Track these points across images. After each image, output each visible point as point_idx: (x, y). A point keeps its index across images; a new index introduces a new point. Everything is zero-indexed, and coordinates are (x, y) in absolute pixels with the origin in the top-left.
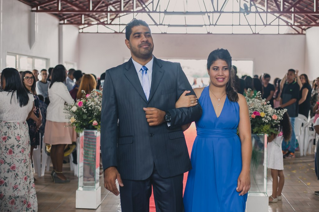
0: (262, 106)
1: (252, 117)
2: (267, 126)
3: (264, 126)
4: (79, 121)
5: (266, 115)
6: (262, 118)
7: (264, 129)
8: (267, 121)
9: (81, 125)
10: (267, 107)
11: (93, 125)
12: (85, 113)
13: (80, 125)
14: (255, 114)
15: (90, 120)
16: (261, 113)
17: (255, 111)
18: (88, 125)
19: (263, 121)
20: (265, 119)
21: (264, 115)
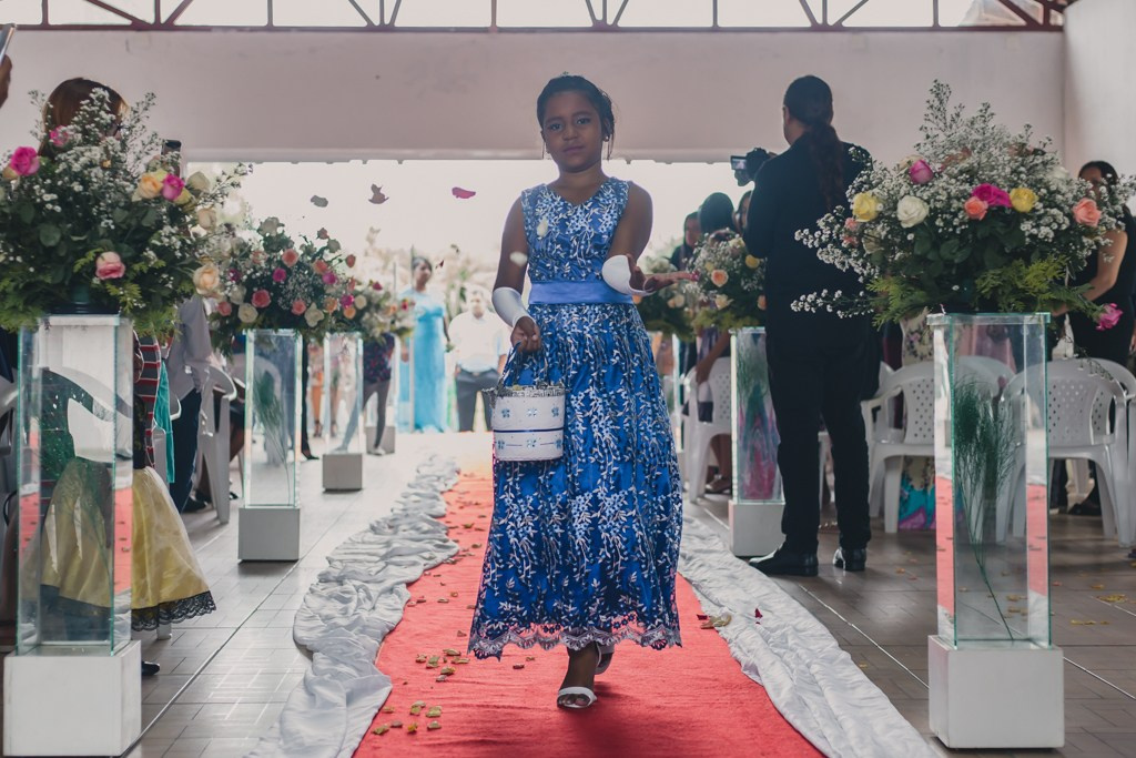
0: (1020, 159)
1: (972, 212)
2: (1045, 265)
3: (1028, 263)
4: (19, 259)
5: (1041, 200)
6: (1020, 217)
7: (1028, 277)
8: (1044, 230)
9: (28, 286)
10: (1045, 164)
11: (96, 281)
12: (53, 211)
13: (21, 286)
14: (982, 199)
15: (82, 254)
16: (1013, 191)
17: (982, 181)
18: (67, 283)
19: (1027, 234)
20: (1038, 226)
21: (1033, 199)
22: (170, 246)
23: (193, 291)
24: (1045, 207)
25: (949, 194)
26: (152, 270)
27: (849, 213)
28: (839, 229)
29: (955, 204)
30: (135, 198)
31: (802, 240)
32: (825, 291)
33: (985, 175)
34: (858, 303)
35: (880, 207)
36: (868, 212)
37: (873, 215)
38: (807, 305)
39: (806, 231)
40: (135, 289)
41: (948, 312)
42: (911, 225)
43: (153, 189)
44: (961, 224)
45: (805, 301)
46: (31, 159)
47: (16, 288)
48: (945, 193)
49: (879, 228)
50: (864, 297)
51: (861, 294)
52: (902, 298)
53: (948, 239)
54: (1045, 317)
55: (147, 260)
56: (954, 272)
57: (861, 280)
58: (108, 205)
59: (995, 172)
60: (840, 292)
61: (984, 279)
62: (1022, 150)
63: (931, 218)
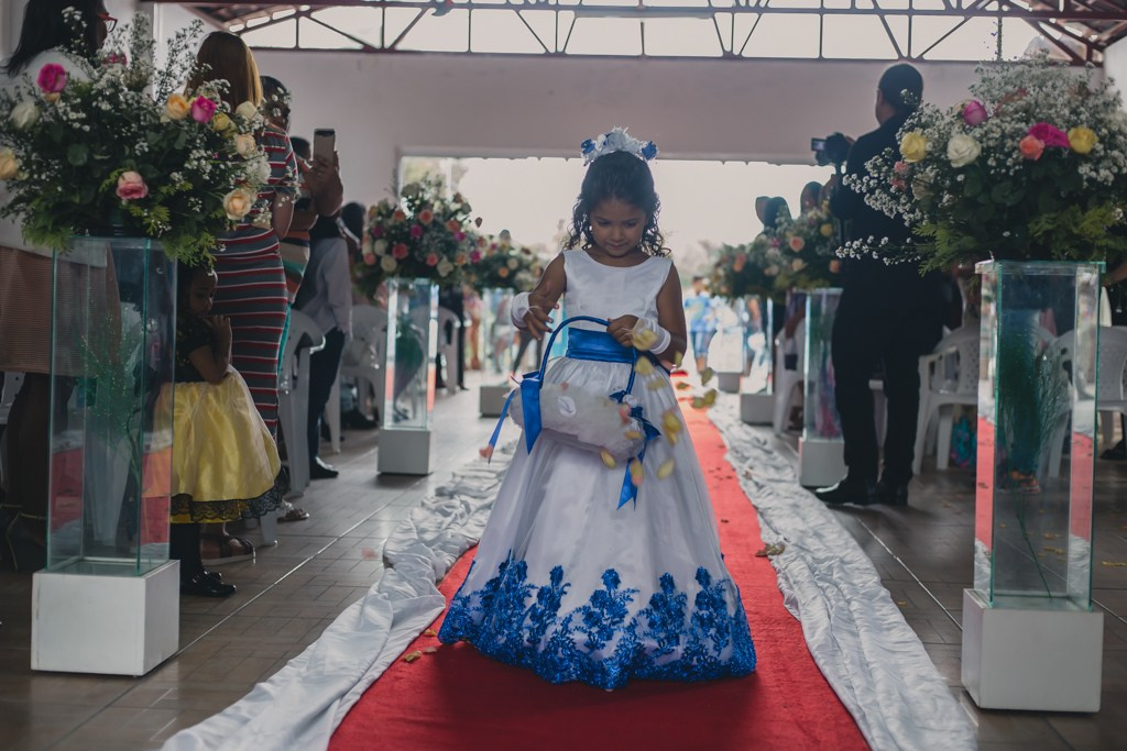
0: (1080, 98)
1: (1027, 151)
2: (1102, 211)
3: (1085, 209)
5: (1102, 140)
7: (1085, 223)
8: (1104, 173)
9: (59, 206)
10: (1106, 104)
11: (120, 198)
12: (81, 130)
14: (1038, 137)
16: (1072, 133)
17: (1040, 120)
18: (98, 204)
19: (1085, 177)
20: (1097, 171)
21: (1093, 139)
22: (198, 170)
23: (225, 217)
24: (1105, 149)
25: (1003, 131)
26: (179, 193)
27: (897, 156)
28: (887, 171)
29: (1009, 143)
30: (164, 120)
31: (849, 185)
32: (871, 237)
33: (1042, 113)
34: (905, 250)
35: (929, 146)
36: (917, 151)
37: (922, 155)
38: (852, 252)
39: (854, 176)
40: (164, 212)
41: (997, 259)
42: (961, 164)
43: (180, 109)
44: (1014, 165)
45: (851, 247)
46: (56, 76)
47: (47, 208)
48: (999, 130)
49: (928, 169)
50: (911, 244)
51: (908, 240)
52: (949, 243)
53: (1000, 181)
54: (1100, 266)
55: (174, 182)
56: (1005, 217)
57: (907, 224)
58: (141, 128)
59: (1053, 111)
60: (886, 239)
61: (1037, 223)
62: (1082, 90)
63: (982, 159)
